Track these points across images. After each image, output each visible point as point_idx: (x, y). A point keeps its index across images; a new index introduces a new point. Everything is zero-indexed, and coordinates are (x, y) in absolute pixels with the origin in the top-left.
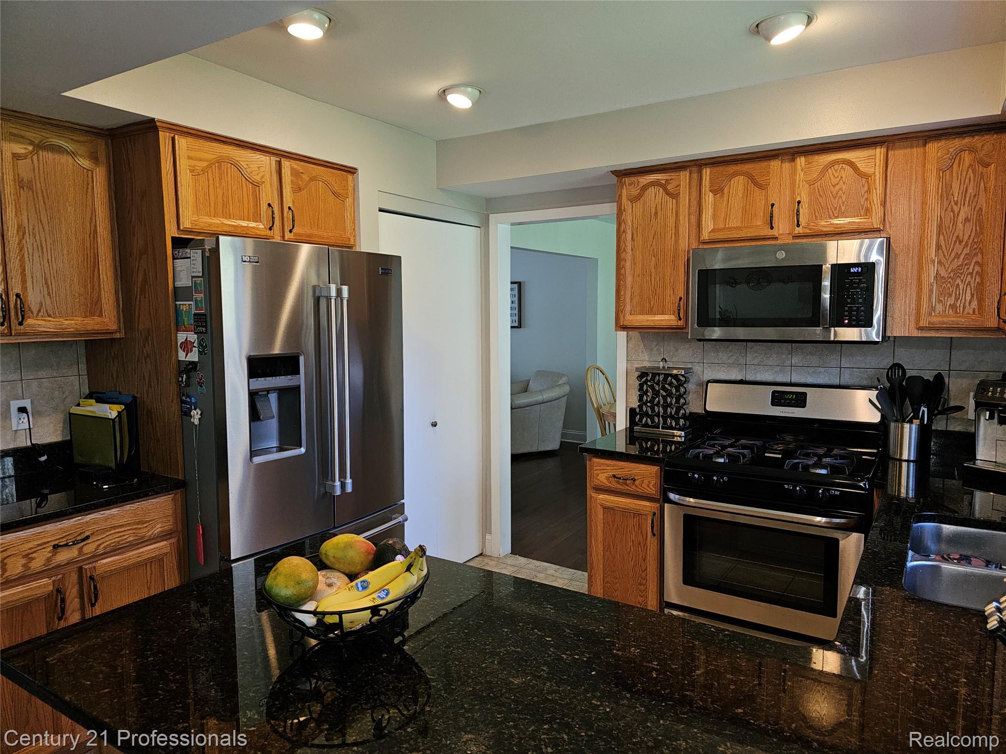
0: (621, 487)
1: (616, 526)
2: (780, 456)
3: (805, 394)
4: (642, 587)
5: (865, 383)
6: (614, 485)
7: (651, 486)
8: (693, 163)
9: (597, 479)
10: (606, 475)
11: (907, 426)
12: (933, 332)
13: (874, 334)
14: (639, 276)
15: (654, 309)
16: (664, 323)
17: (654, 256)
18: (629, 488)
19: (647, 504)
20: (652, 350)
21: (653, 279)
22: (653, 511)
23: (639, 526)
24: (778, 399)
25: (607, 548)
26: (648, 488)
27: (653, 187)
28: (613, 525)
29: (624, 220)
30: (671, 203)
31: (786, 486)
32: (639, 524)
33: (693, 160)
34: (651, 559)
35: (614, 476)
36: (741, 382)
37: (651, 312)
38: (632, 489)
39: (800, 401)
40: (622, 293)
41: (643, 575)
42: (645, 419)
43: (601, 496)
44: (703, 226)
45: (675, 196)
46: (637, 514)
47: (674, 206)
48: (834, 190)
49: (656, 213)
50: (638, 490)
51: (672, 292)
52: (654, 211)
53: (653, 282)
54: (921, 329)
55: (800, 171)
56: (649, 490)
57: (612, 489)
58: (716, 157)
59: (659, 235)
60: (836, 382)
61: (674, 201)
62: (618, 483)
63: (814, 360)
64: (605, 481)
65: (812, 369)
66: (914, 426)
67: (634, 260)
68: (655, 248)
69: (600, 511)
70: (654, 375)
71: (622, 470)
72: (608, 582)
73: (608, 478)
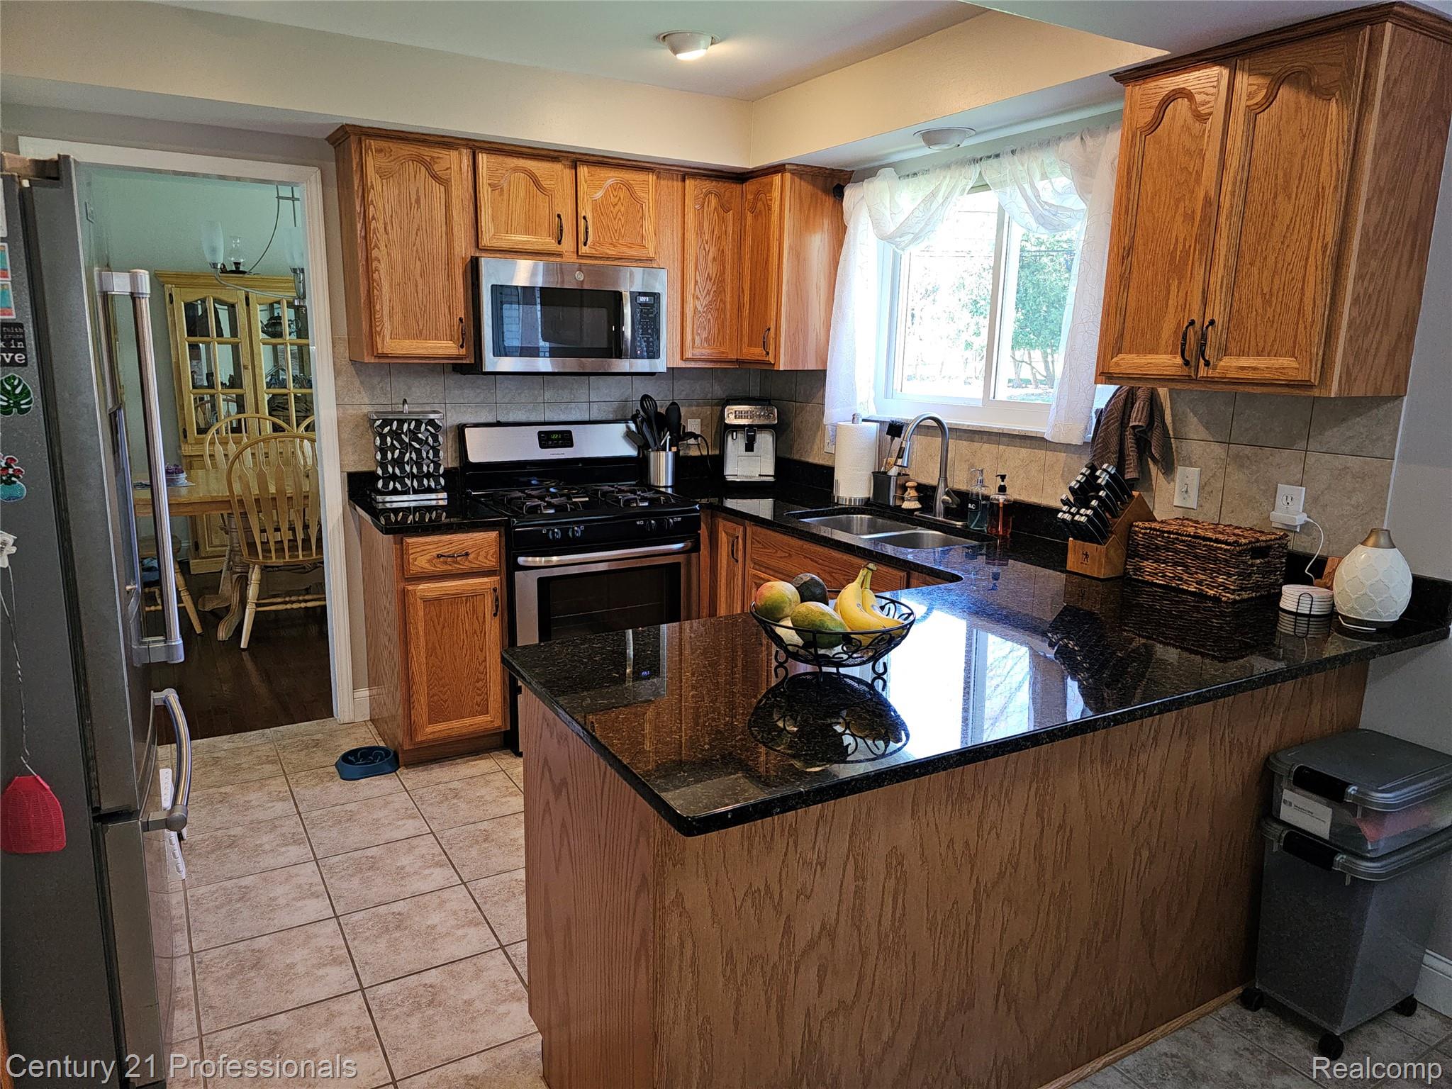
0: (450, 568)
1: (442, 619)
2: (587, 499)
3: (570, 432)
4: (480, 684)
5: (611, 417)
6: (441, 568)
7: (489, 557)
8: (464, 142)
9: (416, 565)
10: (428, 557)
11: (663, 454)
12: (693, 363)
13: (660, 365)
14: (399, 285)
15: (424, 331)
16: (440, 352)
17: (419, 259)
18: (461, 567)
19: (485, 580)
20: (373, 388)
21: (420, 292)
22: (493, 587)
23: (474, 611)
24: (546, 440)
25: (431, 652)
26: (485, 561)
27: (410, 162)
28: (439, 620)
29: (372, 201)
30: (438, 190)
31: (638, 523)
32: (474, 607)
33: (466, 139)
34: (492, 646)
35: (439, 556)
36: (499, 424)
37: (419, 335)
38: (465, 565)
39: (566, 440)
40: (378, 307)
41: (481, 668)
42: (392, 483)
43: (421, 587)
44: (483, 229)
45: (444, 182)
46: (473, 596)
47: (443, 195)
48: (615, 210)
49: (418, 201)
50: (473, 565)
51: (447, 311)
52: (415, 196)
53: (420, 295)
54: (687, 360)
55: (584, 182)
56: (488, 562)
57: (436, 574)
58: (493, 142)
59: (425, 232)
60: (586, 418)
61: (442, 188)
62: (446, 563)
63: (566, 395)
64: (427, 566)
65: (564, 406)
66: (670, 454)
67: (390, 262)
68: (419, 248)
69: (420, 606)
70: (401, 422)
71: (450, 546)
72: (433, 695)
73: (430, 561)
